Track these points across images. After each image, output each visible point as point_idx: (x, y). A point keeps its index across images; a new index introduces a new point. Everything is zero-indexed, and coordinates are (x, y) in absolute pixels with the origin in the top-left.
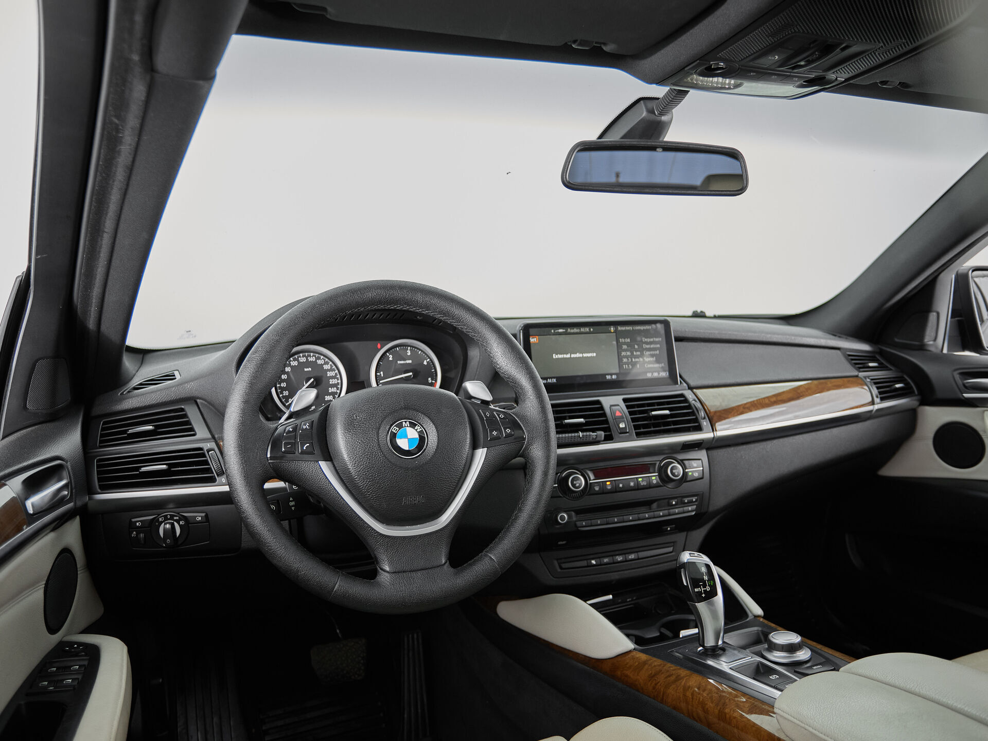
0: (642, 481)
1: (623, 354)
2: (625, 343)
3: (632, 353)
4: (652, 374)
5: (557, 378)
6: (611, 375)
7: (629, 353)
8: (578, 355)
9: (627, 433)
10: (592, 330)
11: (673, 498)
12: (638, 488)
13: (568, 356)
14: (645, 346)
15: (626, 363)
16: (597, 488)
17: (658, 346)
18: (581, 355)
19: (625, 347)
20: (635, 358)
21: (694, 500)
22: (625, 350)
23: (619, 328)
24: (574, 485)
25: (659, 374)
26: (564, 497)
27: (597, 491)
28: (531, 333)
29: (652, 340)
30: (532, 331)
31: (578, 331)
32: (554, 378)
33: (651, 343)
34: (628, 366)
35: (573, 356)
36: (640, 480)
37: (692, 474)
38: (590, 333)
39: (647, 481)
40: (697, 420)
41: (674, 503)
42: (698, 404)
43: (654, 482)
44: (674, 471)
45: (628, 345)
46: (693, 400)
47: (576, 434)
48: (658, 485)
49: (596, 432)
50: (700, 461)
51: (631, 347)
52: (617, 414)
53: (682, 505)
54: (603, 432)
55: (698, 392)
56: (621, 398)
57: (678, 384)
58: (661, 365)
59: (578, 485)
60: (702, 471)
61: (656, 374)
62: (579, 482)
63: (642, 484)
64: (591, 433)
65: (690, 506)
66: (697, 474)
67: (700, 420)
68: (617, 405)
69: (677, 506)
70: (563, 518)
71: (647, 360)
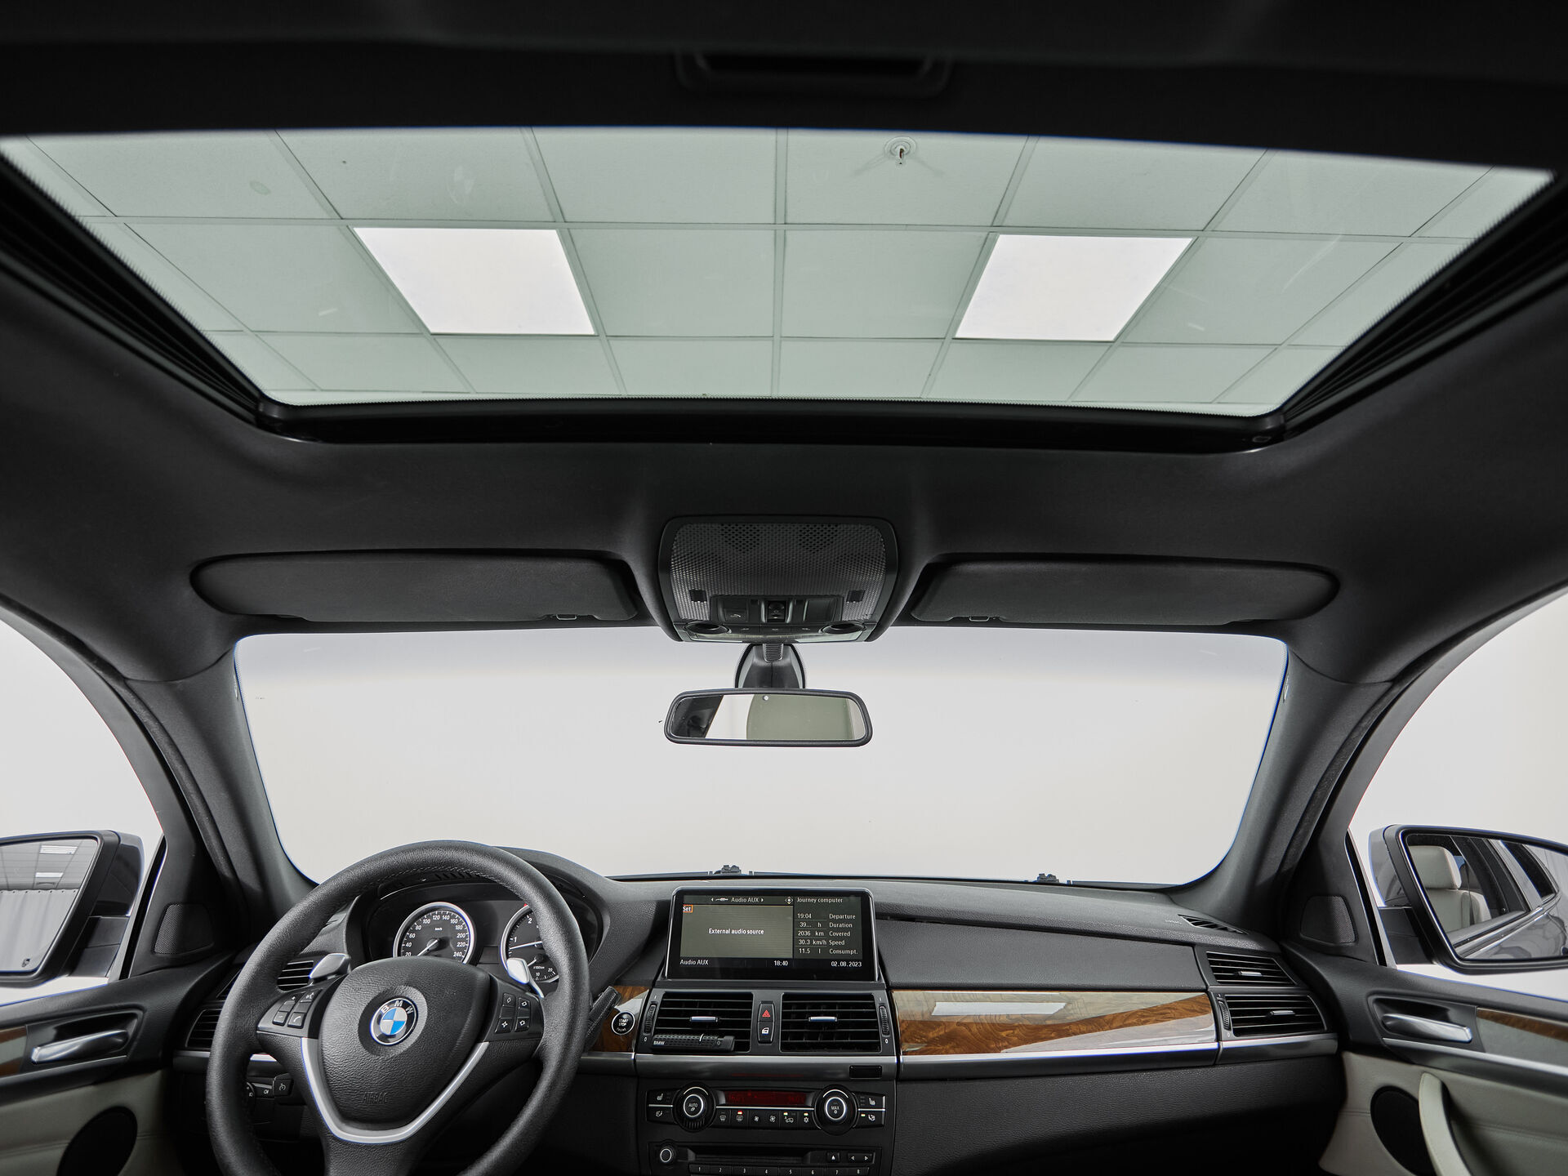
0: (788, 1116)
1: (801, 933)
2: (804, 920)
3: (813, 933)
4: (839, 964)
5: (710, 959)
6: (782, 960)
7: (808, 933)
8: (740, 931)
9: (771, 1042)
10: (762, 900)
11: (833, 1151)
12: (781, 1126)
13: (728, 932)
14: (832, 925)
15: (802, 946)
16: (723, 1118)
17: (851, 925)
18: (744, 932)
19: (804, 924)
20: (816, 940)
21: (866, 1158)
22: (804, 929)
23: (799, 899)
24: (688, 1109)
25: (848, 964)
26: (678, 1124)
27: (723, 1122)
28: (685, 901)
29: (842, 917)
30: (687, 898)
31: (745, 900)
32: (706, 959)
33: (840, 921)
34: (806, 951)
35: (733, 932)
36: (786, 1114)
37: (867, 1116)
38: (760, 904)
39: (795, 1118)
40: (876, 1035)
41: (833, 1158)
42: (887, 1012)
43: (806, 1120)
44: (833, 1108)
45: (808, 922)
46: (882, 1005)
47: (696, 1037)
48: (810, 1127)
49: (723, 1037)
50: (884, 1098)
51: (812, 924)
52: (766, 1014)
53: (847, 1164)
54: (736, 1038)
55: (896, 994)
56: (782, 993)
57: (874, 979)
58: (852, 952)
59: (693, 1109)
60: (883, 1113)
61: (844, 964)
62: (696, 1105)
63: (787, 1121)
64: (716, 1038)
65: (858, 1167)
66: (874, 1117)
67: (882, 1035)
68: (771, 1002)
69: (840, 1164)
70: (666, 1155)
71: (833, 943)
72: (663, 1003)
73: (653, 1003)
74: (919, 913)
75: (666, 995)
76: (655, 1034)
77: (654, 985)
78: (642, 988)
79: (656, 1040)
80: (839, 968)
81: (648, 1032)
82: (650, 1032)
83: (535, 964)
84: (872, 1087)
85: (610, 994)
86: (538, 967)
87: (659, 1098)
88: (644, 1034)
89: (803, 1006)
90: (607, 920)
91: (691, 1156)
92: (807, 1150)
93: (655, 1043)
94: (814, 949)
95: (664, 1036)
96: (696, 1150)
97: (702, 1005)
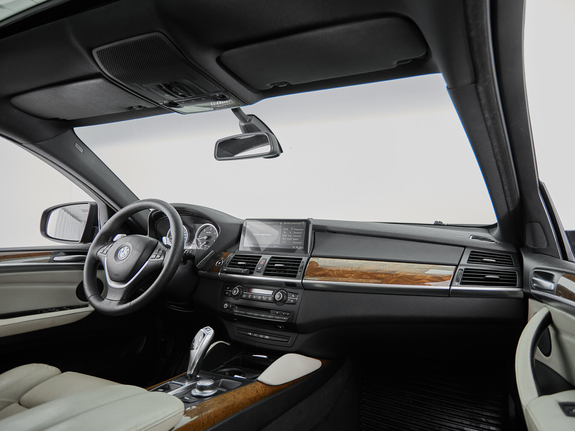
0: (264, 298)
1: (284, 235)
3: (288, 236)
4: (295, 247)
6: (276, 245)
9: (260, 272)
10: (272, 223)
11: (277, 311)
12: (261, 301)
14: (294, 233)
15: (283, 240)
16: (244, 296)
17: (301, 233)
18: (265, 235)
19: (285, 232)
20: (288, 238)
21: (288, 314)
23: (284, 223)
26: (232, 297)
31: (266, 223)
33: (298, 231)
34: (284, 242)
35: (261, 235)
37: (290, 300)
39: (266, 298)
41: (277, 313)
42: (304, 265)
43: (270, 300)
44: (277, 296)
46: (304, 262)
47: (236, 269)
49: (244, 269)
50: (298, 295)
51: (288, 232)
52: (262, 263)
53: (281, 316)
54: (250, 270)
55: (311, 259)
56: (271, 256)
57: (306, 253)
58: (300, 243)
60: (297, 300)
61: (297, 247)
62: (236, 291)
64: (242, 269)
65: (285, 317)
66: (293, 301)
67: (298, 272)
68: (266, 259)
69: (279, 315)
70: (226, 306)
71: (294, 239)
73: (230, 258)
75: (237, 255)
77: (234, 252)
78: (230, 253)
83: (204, 244)
84: (294, 291)
86: (205, 246)
87: (228, 288)
89: (276, 261)
94: (287, 241)
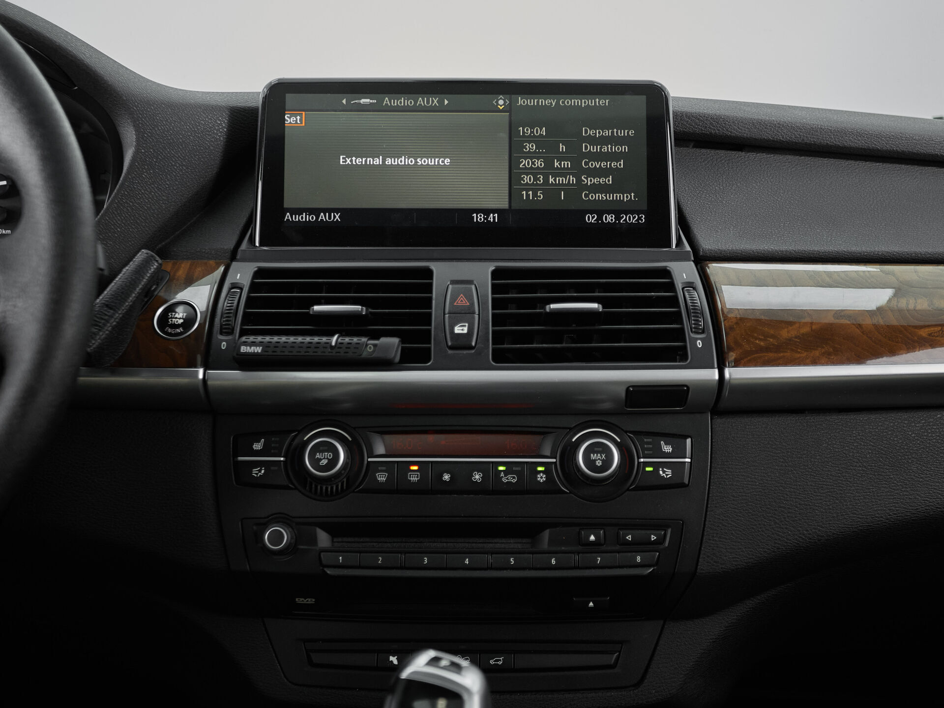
0: (506, 472)
1: (524, 163)
2: (531, 139)
3: (549, 164)
4: (600, 218)
5: (344, 212)
6: (487, 212)
7: (539, 163)
8: (402, 161)
9: (472, 348)
10: (446, 102)
11: (593, 527)
12: (493, 488)
13: (378, 161)
14: (587, 148)
15: (527, 188)
16: (382, 478)
17: (625, 148)
18: (411, 161)
19: (530, 147)
20: (555, 176)
21: (653, 538)
22: (531, 156)
23: (521, 101)
24: (315, 462)
25: (618, 218)
26: (296, 488)
27: (382, 483)
28: (288, 106)
29: (607, 133)
30: (290, 98)
31: (410, 103)
32: (336, 210)
33: (603, 141)
34: (535, 195)
35: (389, 161)
36: (501, 468)
37: (656, 471)
38: (440, 109)
39: (520, 475)
40: (680, 335)
41: (592, 538)
42: (699, 297)
43: (542, 478)
44: (593, 457)
45: (539, 142)
46: (690, 285)
47: (324, 339)
48: (549, 489)
49: (378, 338)
50: (689, 441)
51: (547, 148)
52: (462, 301)
53: (618, 547)
54: (403, 341)
55: (714, 269)
56: (491, 267)
57: (669, 245)
58: (626, 198)
59: (324, 462)
60: (687, 467)
61: (610, 218)
62: (330, 455)
63: (504, 480)
64: (364, 340)
65: (638, 552)
66: (669, 472)
67: (689, 335)
68: (470, 282)
69: (604, 548)
70: (276, 538)
71: (588, 181)
72: (253, 287)
73: (234, 286)
74: (755, 134)
75: (260, 273)
76: (241, 336)
77: (234, 256)
78: (212, 262)
79: (245, 344)
80: (600, 227)
81: (228, 334)
82: (231, 332)
84: (666, 423)
85: (147, 262)
87: (257, 446)
88: (221, 337)
89: (533, 288)
90: (129, 136)
91: (323, 539)
92: (542, 527)
93: (244, 349)
94: (552, 192)
95: (259, 339)
96: (333, 530)
97: (332, 288)
